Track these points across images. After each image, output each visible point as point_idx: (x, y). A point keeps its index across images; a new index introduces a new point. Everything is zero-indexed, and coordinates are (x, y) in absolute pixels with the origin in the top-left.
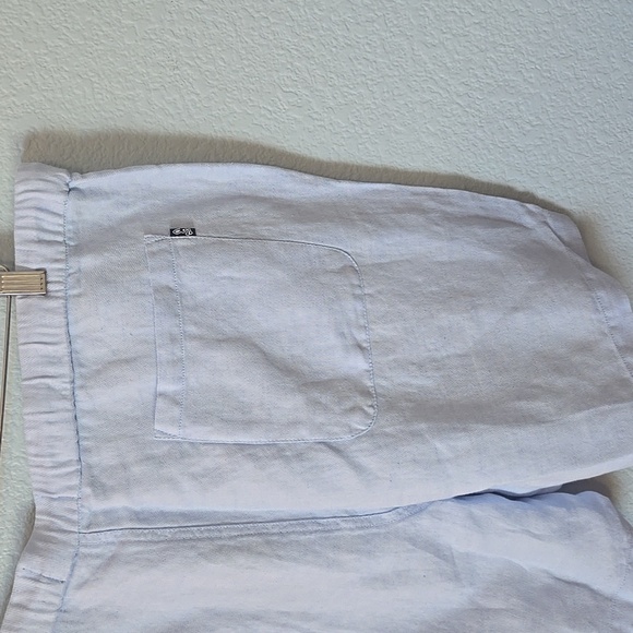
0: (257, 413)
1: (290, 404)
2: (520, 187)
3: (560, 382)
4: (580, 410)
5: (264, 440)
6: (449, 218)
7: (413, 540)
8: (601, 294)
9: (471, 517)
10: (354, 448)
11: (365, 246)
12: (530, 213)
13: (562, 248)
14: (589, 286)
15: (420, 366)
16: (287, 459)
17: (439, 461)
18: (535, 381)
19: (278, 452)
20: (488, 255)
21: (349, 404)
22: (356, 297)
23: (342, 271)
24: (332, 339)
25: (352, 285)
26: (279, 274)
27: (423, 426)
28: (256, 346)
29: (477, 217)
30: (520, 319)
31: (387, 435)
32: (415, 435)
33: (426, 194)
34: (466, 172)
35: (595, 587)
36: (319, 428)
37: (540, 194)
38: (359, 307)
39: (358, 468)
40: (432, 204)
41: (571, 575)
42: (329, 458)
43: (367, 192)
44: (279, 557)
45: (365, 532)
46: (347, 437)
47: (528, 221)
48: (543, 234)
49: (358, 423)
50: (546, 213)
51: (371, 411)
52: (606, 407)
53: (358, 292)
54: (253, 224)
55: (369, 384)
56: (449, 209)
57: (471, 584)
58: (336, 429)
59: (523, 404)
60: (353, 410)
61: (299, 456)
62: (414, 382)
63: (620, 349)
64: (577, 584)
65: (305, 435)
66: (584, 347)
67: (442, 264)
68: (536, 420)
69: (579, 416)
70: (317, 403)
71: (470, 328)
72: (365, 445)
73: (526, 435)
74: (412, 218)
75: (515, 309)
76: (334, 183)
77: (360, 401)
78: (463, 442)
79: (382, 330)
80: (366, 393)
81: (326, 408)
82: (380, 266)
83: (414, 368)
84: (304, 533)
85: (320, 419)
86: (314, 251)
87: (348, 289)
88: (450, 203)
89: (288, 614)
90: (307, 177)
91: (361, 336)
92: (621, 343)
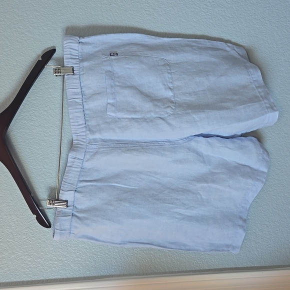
0: (138, 109)
1: (148, 106)
2: (226, 38)
3: (235, 97)
4: (241, 105)
5: (140, 117)
6: (200, 48)
7: (189, 149)
8: (251, 70)
9: (208, 142)
10: (168, 118)
11: (172, 57)
12: (229, 46)
13: (239, 57)
14: (247, 68)
15: (190, 94)
16: (147, 122)
17: (195, 121)
18: (227, 97)
19: (145, 120)
20: (213, 60)
21: (166, 106)
22: (168, 73)
23: (164, 65)
24: (162, 86)
25: (168, 69)
26: (144, 66)
27: (190, 111)
28: (137, 89)
29: (210, 48)
30: (223, 79)
31: (178, 114)
32: (187, 113)
33: (193, 41)
34: (207, 34)
35: (252, 167)
36: (157, 113)
37: (233, 40)
38: (170, 76)
39: (169, 124)
40: (194, 44)
41: (243, 163)
42: (160, 121)
43: (173, 41)
44: (146, 152)
45: (173, 146)
46: (166, 115)
47: (228, 49)
48: (233, 53)
49: (169, 111)
50: (234, 46)
51: (173, 107)
52: (250, 104)
53: (169, 71)
54: (136, 52)
55: (173, 100)
56: (200, 46)
57: (210, 165)
58: (163, 113)
59: (223, 104)
60: (168, 107)
61: (151, 121)
62: (188, 99)
63: (256, 87)
64: (246, 166)
65: (153, 115)
66: (245, 87)
67: (197, 62)
68: (227, 108)
69: (241, 107)
70: (156, 105)
71: (206, 82)
72: (171, 117)
73: (223, 113)
74: (187, 48)
75: (221, 76)
76: (161, 38)
77: (170, 105)
78: (203, 115)
79: (177, 83)
80: (172, 102)
81: (159, 107)
82: (177, 64)
83: (187, 95)
84: (154, 146)
85: (157, 110)
86: (155, 59)
87: (166, 71)
88: (201, 44)
89: (150, 172)
90: (153, 37)
91: (171, 85)
92: (257, 85)
